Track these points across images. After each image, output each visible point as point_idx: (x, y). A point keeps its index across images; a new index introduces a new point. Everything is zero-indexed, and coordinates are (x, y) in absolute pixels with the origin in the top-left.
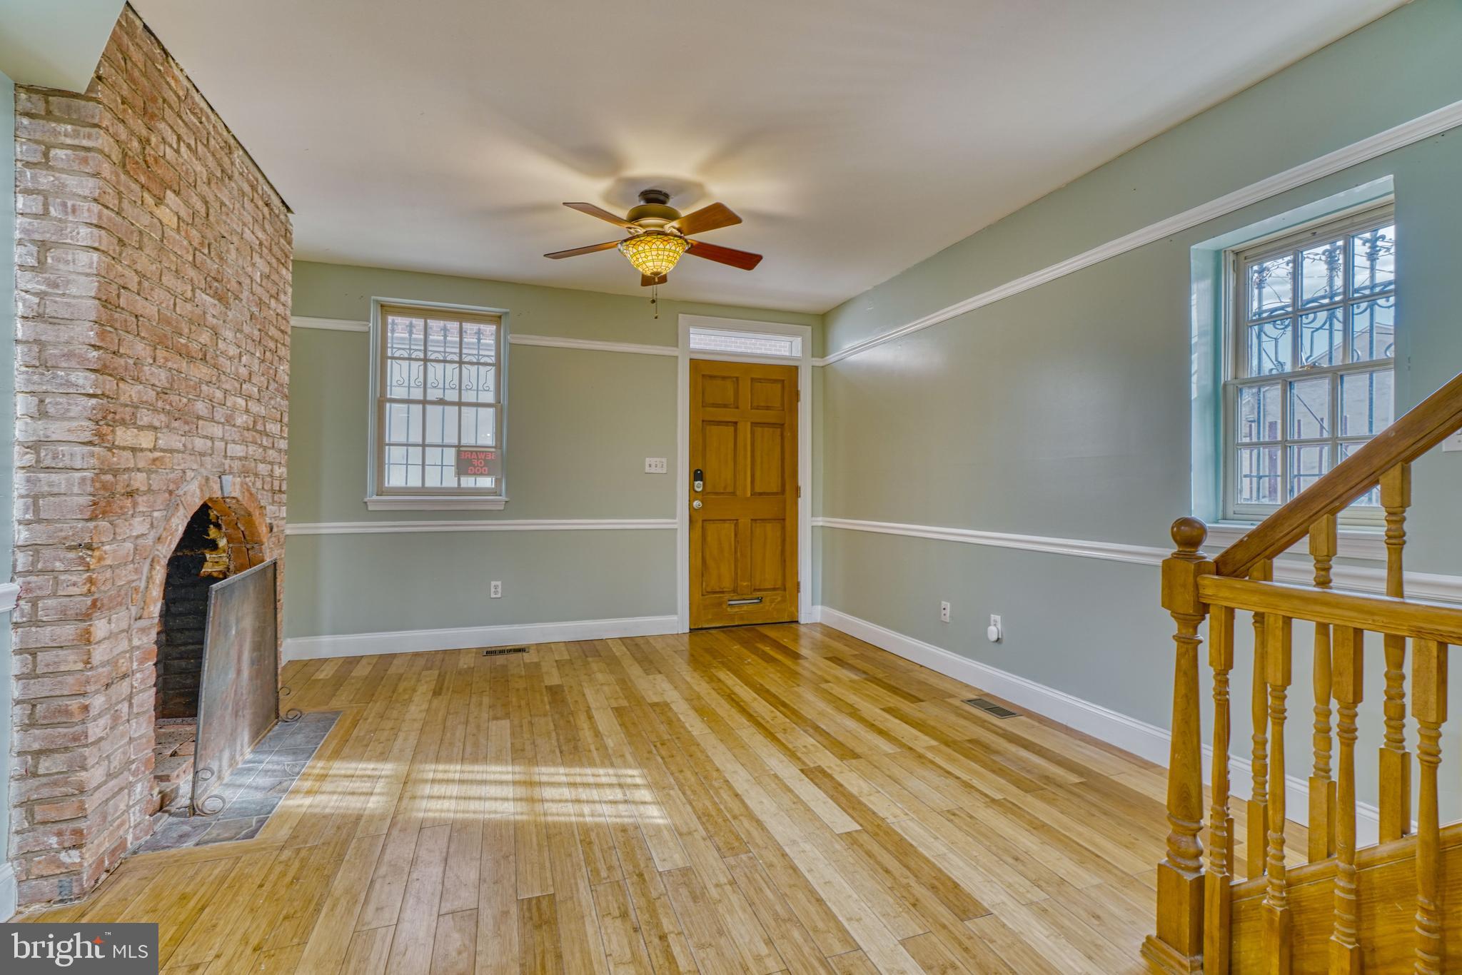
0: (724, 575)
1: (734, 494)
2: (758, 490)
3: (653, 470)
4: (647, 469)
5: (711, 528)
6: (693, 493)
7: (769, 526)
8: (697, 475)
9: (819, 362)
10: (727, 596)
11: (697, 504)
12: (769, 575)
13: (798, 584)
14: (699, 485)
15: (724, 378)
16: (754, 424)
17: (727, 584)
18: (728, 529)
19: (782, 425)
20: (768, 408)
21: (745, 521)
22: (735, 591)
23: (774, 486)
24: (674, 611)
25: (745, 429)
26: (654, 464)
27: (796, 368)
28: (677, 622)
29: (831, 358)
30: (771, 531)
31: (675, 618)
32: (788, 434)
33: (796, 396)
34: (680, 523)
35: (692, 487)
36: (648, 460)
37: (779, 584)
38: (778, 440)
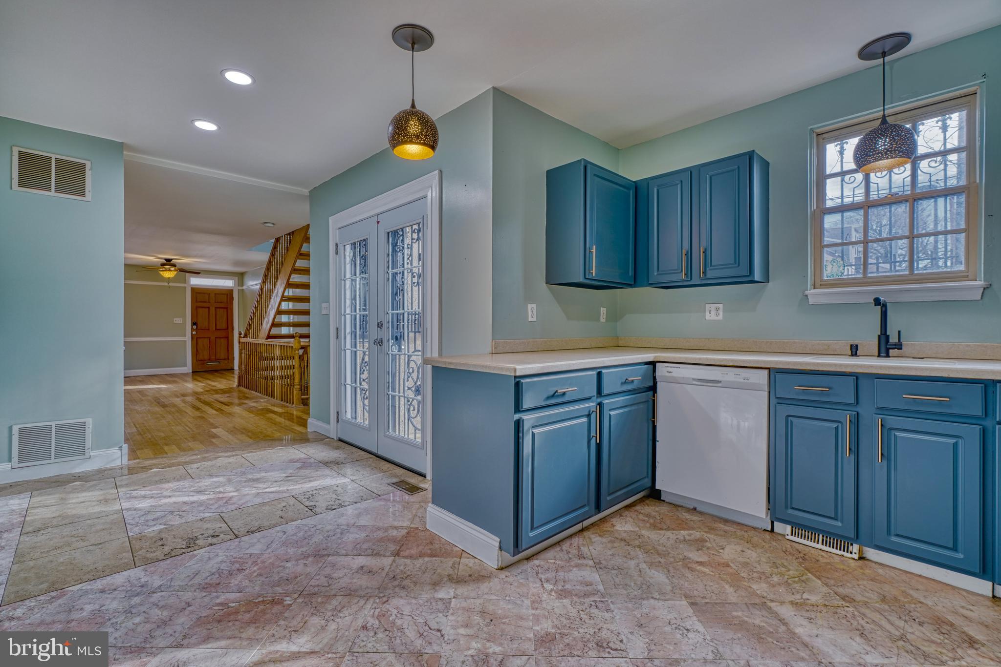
0: (205, 355)
1: (209, 329)
2: (218, 328)
3: (177, 322)
4: (175, 322)
5: (200, 341)
6: (192, 330)
7: (222, 340)
8: (194, 323)
9: (240, 288)
10: (206, 362)
11: (194, 333)
12: (222, 354)
13: (234, 357)
14: (195, 327)
15: (204, 293)
16: (216, 308)
17: (206, 357)
18: (206, 341)
19: (227, 308)
20: (221, 302)
21: (213, 338)
22: (209, 360)
23: (224, 326)
24: (185, 366)
25: (213, 310)
26: (178, 320)
27: (233, 290)
28: (188, 369)
29: (244, 287)
30: (223, 341)
31: (186, 368)
32: (229, 311)
33: (232, 298)
34: (188, 338)
35: (192, 328)
36: (175, 319)
37: (226, 357)
38: (226, 313)
